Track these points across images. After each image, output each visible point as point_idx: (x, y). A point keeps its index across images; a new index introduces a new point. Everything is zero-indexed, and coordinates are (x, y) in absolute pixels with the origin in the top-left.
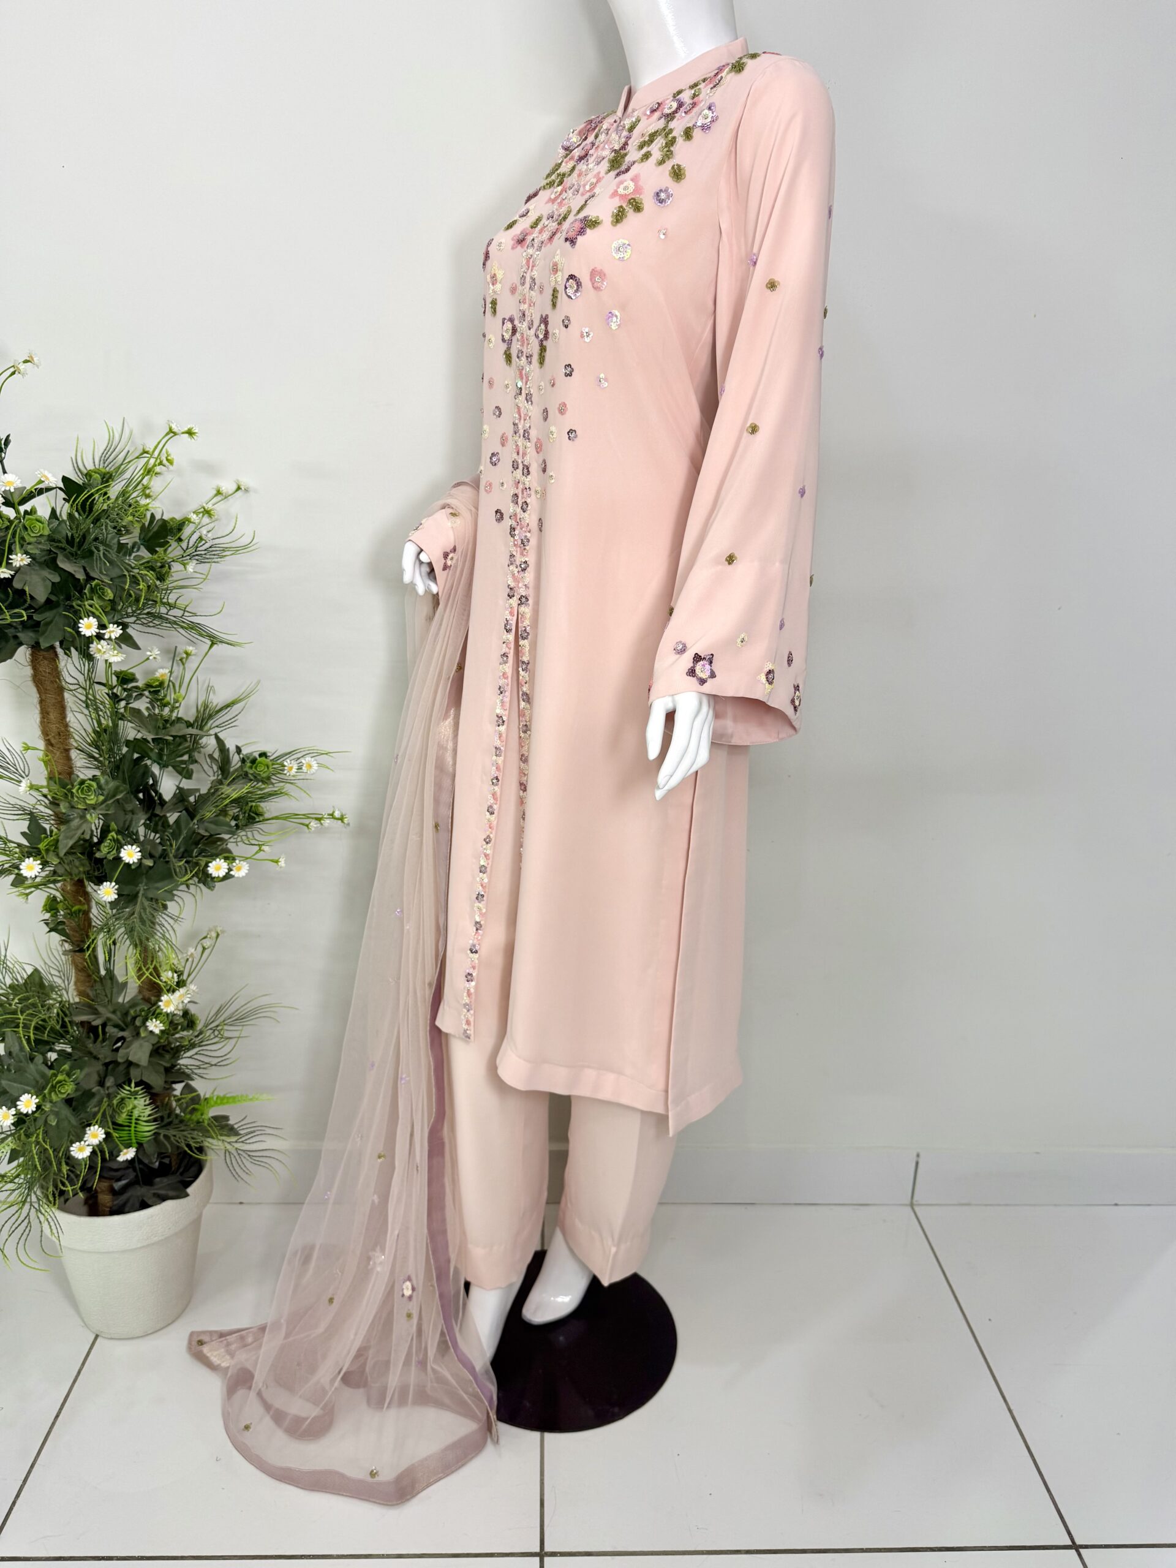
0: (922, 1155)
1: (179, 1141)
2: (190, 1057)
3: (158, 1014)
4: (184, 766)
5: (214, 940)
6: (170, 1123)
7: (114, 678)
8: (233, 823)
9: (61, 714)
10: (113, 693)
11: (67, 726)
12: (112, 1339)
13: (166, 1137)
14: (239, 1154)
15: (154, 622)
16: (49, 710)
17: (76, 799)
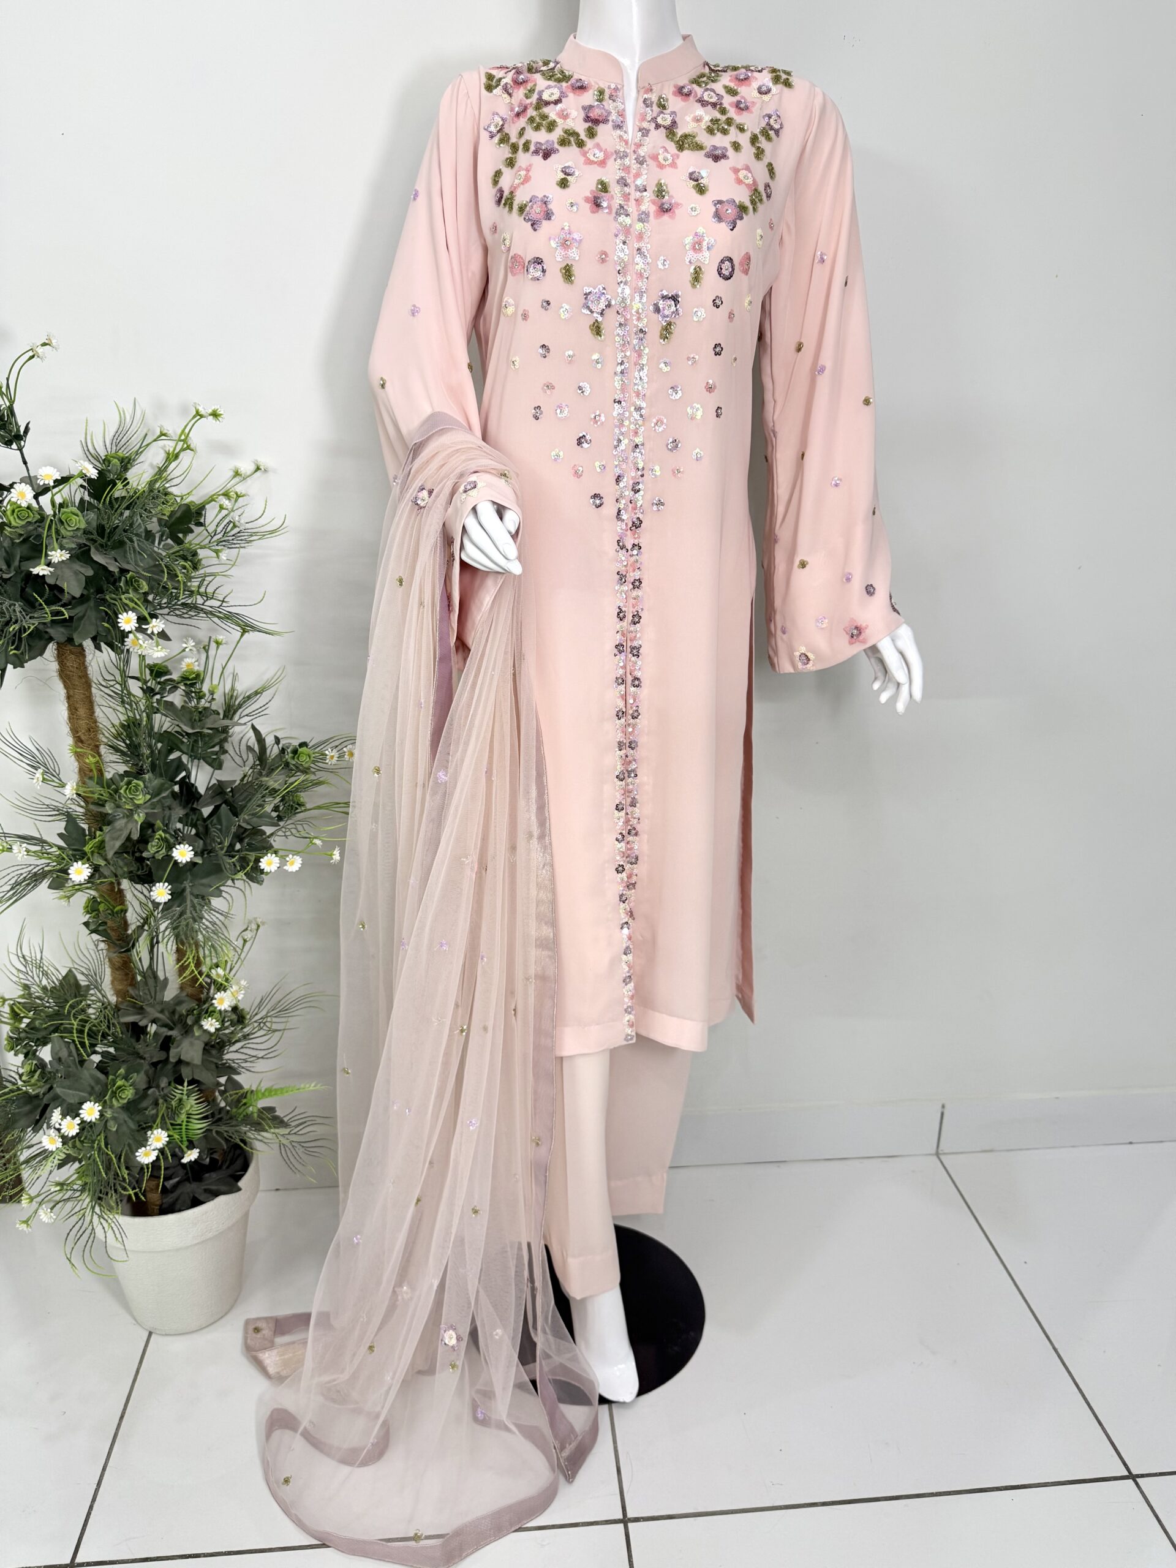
0: (947, 1106)
1: (234, 1137)
2: (236, 1051)
3: (212, 1012)
4: (214, 757)
5: (255, 931)
6: (220, 1119)
7: (148, 671)
8: (274, 814)
9: (90, 710)
10: (148, 687)
11: (95, 722)
12: (166, 1335)
13: (217, 1132)
14: (293, 1146)
15: (190, 613)
16: (78, 706)
17: (124, 800)
